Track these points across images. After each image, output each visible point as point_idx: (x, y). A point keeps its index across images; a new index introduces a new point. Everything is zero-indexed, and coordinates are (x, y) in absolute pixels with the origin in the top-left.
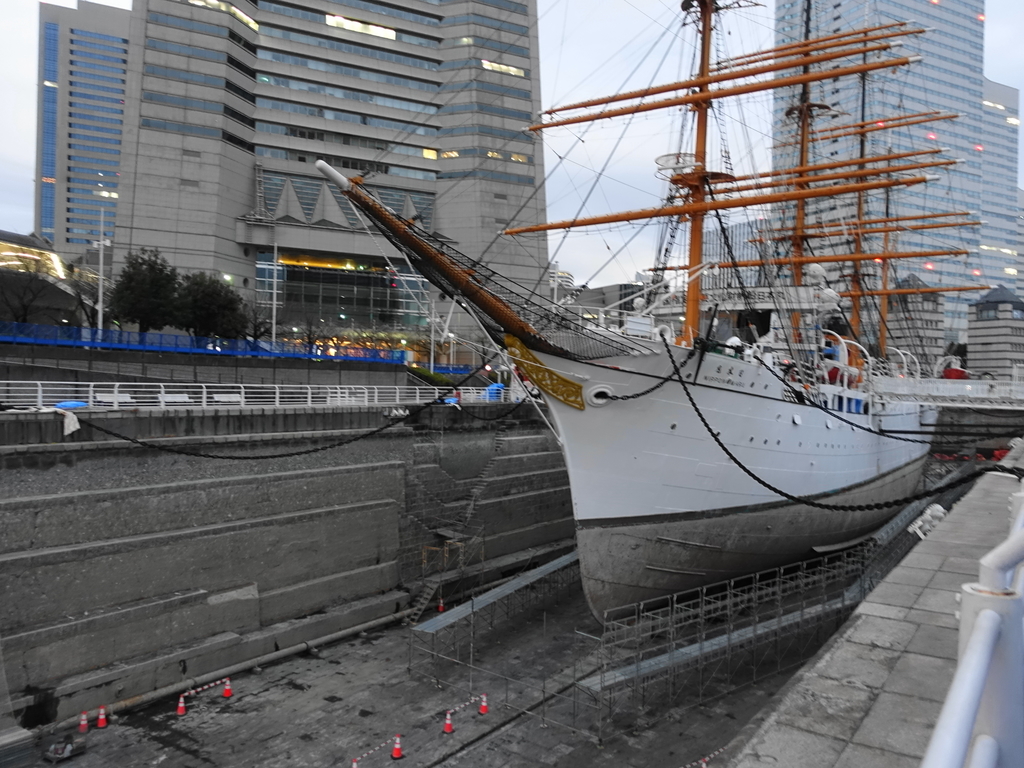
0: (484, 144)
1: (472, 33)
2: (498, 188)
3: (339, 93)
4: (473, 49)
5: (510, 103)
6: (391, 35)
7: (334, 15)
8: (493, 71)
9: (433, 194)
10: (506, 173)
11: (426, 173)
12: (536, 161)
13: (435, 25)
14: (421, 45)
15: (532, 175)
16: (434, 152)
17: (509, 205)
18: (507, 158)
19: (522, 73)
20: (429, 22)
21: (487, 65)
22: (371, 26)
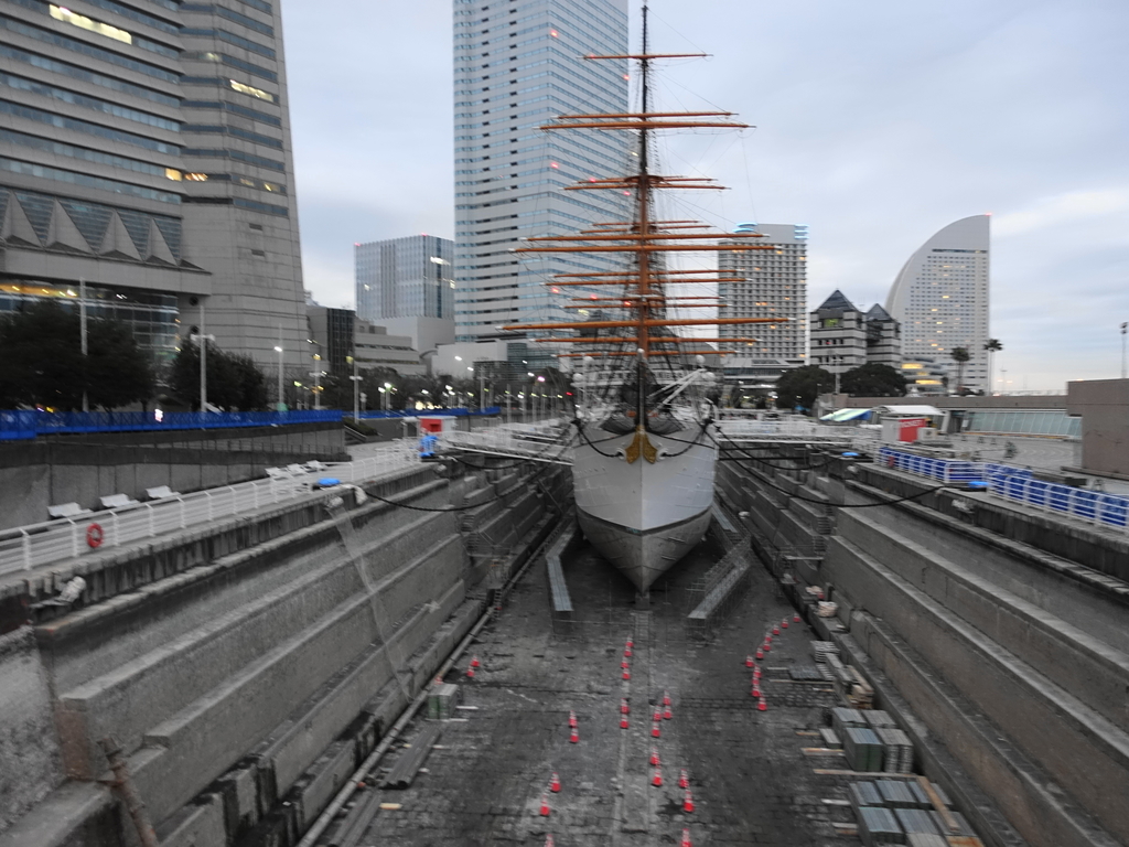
0: (237, 170)
1: (219, 50)
2: (253, 217)
3: (68, 98)
4: (221, 67)
5: (261, 129)
6: (127, 38)
7: (58, 7)
8: (242, 93)
9: (179, 218)
10: (260, 203)
11: (170, 195)
12: (289, 192)
13: (173, 33)
14: (158, 53)
15: (286, 205)
16: (178, 173)
17: (265, 236)
18: (259, 186)
19: (270, 99)
20: (167, 29)
21: (236, 86)
22: (103, 25)
